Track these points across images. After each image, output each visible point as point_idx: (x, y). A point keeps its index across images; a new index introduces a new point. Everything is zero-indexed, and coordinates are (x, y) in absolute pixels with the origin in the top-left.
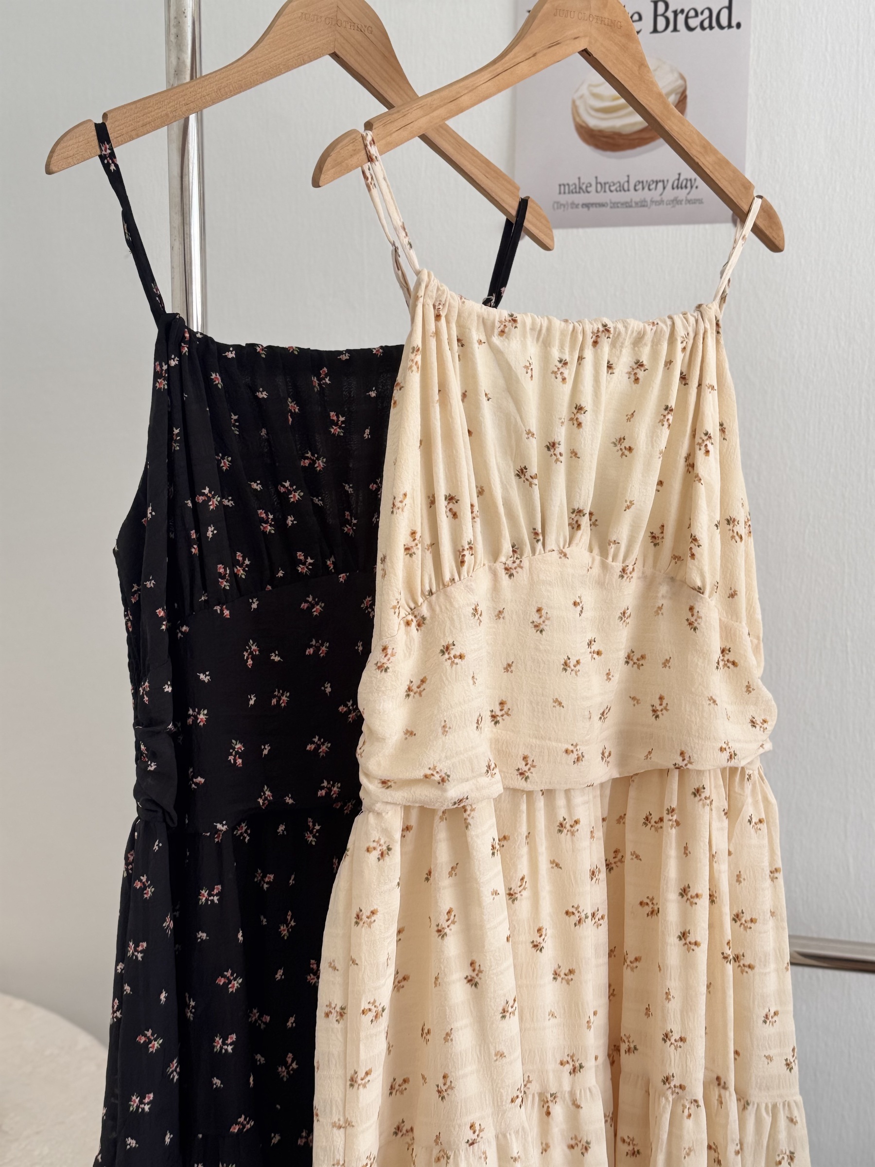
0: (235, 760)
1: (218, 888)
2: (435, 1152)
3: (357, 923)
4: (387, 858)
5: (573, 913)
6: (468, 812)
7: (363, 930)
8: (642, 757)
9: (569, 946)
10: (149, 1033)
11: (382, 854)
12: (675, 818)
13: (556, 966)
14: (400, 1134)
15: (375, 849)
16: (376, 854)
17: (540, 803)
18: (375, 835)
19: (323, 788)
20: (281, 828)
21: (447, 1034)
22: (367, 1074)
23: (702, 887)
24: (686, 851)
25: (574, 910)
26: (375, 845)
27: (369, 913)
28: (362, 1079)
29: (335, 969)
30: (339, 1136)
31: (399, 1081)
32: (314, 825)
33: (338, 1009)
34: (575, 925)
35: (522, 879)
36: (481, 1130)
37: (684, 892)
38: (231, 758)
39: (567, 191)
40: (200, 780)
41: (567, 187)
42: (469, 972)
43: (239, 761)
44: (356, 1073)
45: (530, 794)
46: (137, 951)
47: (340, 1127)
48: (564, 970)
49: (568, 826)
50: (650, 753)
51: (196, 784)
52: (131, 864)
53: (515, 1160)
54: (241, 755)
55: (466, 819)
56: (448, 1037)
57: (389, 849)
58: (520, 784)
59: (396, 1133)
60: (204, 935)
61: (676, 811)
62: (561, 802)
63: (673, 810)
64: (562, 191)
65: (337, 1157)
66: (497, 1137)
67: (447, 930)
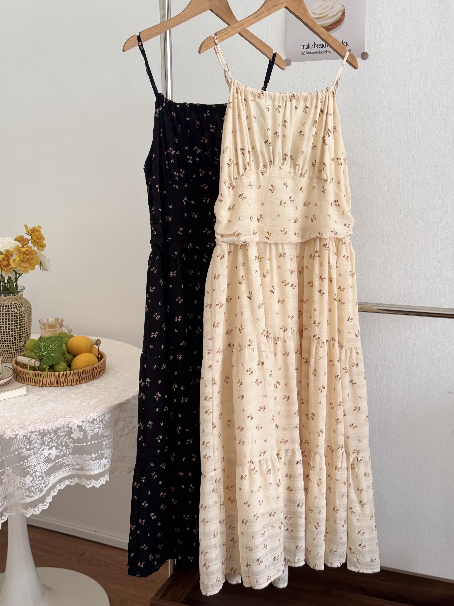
0: (180, 233)
1: (175, 272)
2: (239, 349)
3: (214, 278)
4: (223, 259)
5: (284, 282)
6: (248, 246)
7: (216, 280)
8: (308, 235)
9: (283, 293)
10: (156, 314)
11: (222, 258)
12: (318, 254)
13: (279, 299)
14: (230, 347)
15: (219, 256)
16: (220, 258)
17: (273, 247)
18: (219, 252)
19: (208, 244)
20: (196, 257)
21: (242, 313)
22: (218, 323)
23: (326, 275)
24: (321, 265)
25: (284, 281)
26: (219, 255)
27: (218, 275)
28: (216, 325)
29: (208, 293)
30: (210, 342)
31: (229, 330)
32: (206, 256)
33: (209, 305)
34: (285, 286)
35: (267, 271)
36: (252, 342)
37: (320, 278)
38: (179, 232)
39: (304, 48)
40: (170, 238)
41: (304, 46)
42: (248, 295)
43: (182, 233)
44: (215, 323)
45: (270, 244)
46: (152, 290)
47: (210, 339)
48: (282, 300)
49: (282, 255)
50: (310, 233)
51: (169, 240)
52: (150, 264)
53: (263, 352)
54: (182, 232)
55: (247, 248)
56: (242, 314)
57: (224, 256)
58: (266, 240)
59: (229, 346)
60: (172, 286)
61: (318, 252)
62: (280, 247)
63: (317, 252)
64: (303, 48)
65: (210, 348)
66: (257, 345)
67: (242, 282)
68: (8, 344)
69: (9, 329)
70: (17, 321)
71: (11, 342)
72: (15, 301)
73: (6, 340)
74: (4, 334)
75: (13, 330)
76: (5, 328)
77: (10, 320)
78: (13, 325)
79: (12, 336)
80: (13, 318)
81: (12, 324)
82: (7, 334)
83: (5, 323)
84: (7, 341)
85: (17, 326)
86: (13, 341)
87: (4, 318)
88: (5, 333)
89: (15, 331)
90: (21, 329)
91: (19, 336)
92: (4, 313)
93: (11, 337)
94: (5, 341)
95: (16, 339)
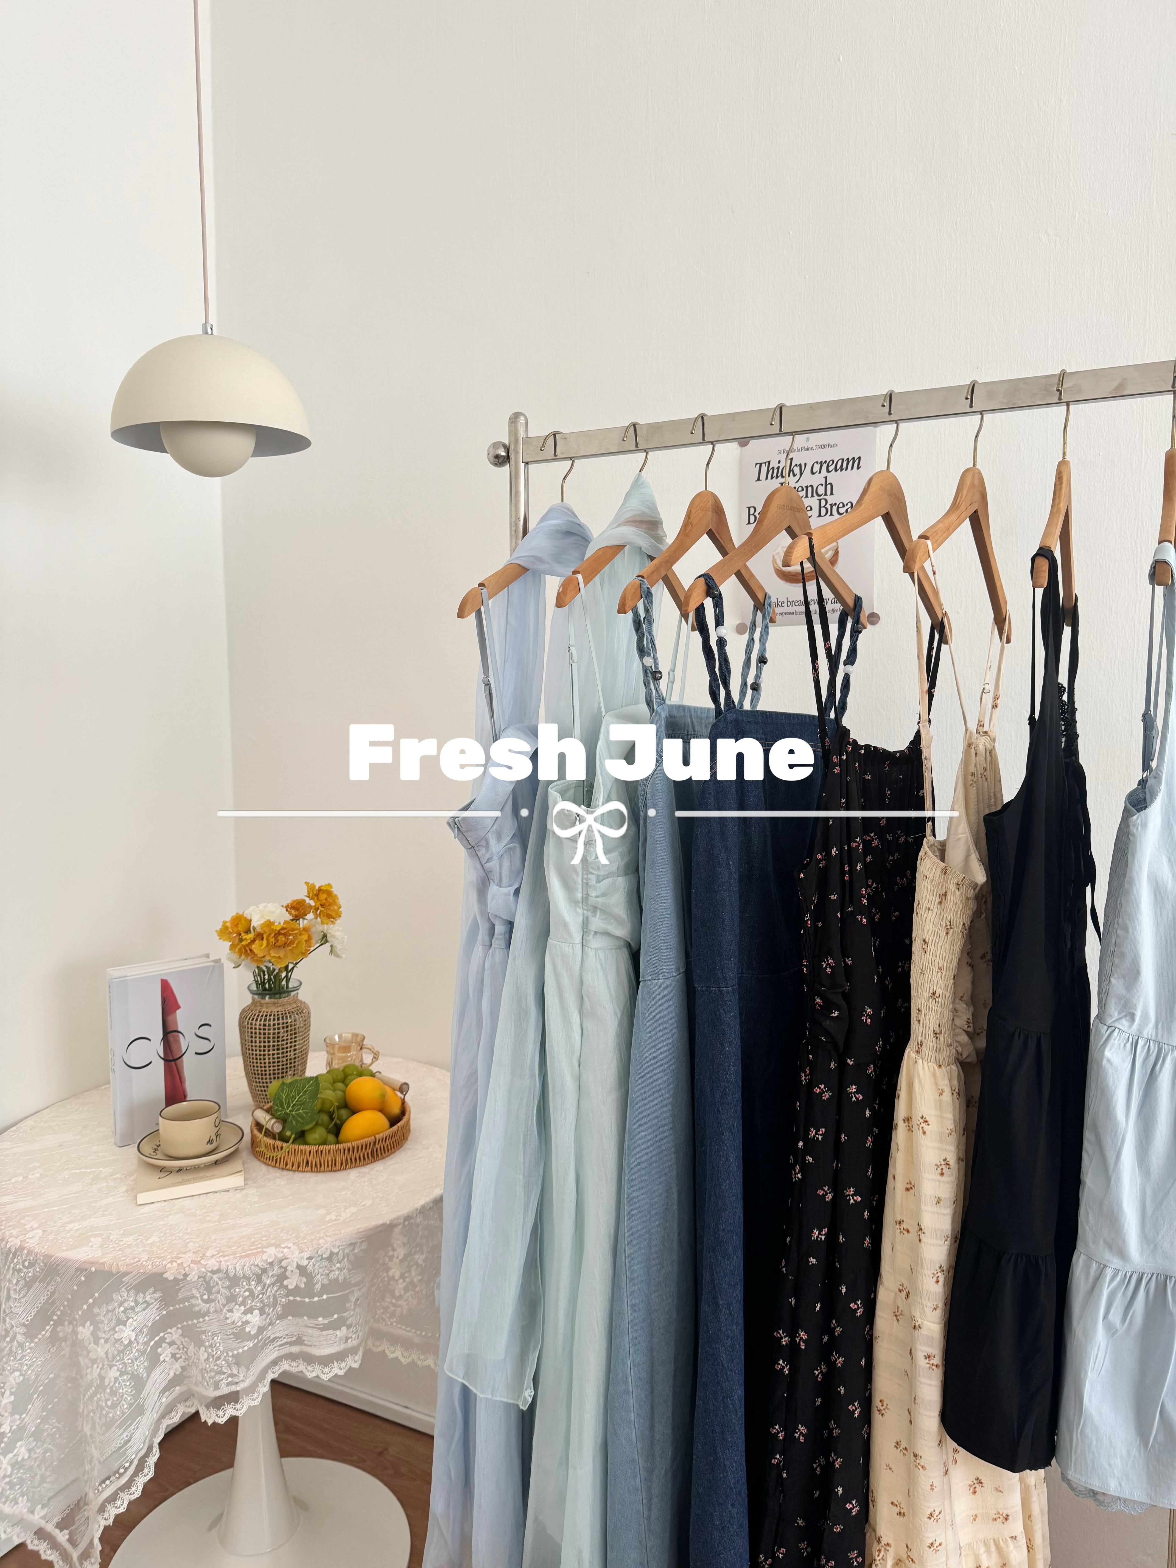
68: (262, 1079)
69: (264, 1055)
70: (278, 1041)
71: (268, 1077)
72: (280, 1008)
73: (259, 1072)
74: (257, 1063)
75: (271, 1056)
76: (258, 1052)
77: (266, 1040)
78: (271, 1048)
79: (269, 1067)
80: (271, 1036)
81: (269, 1046)
82: (261, 1063)
83: (258, 1044)
84: (262, 1075)
85: (278, 1049)
86: (270, 1074)
87: (258, 1035)
88: (258, 1061)
89: (274, 1058)
90: (285, 1055)
91: (280, 1067)
92: (257, 1027)
93: (267, 1069)
94: (258, 1074)
95: (276, 1072)
